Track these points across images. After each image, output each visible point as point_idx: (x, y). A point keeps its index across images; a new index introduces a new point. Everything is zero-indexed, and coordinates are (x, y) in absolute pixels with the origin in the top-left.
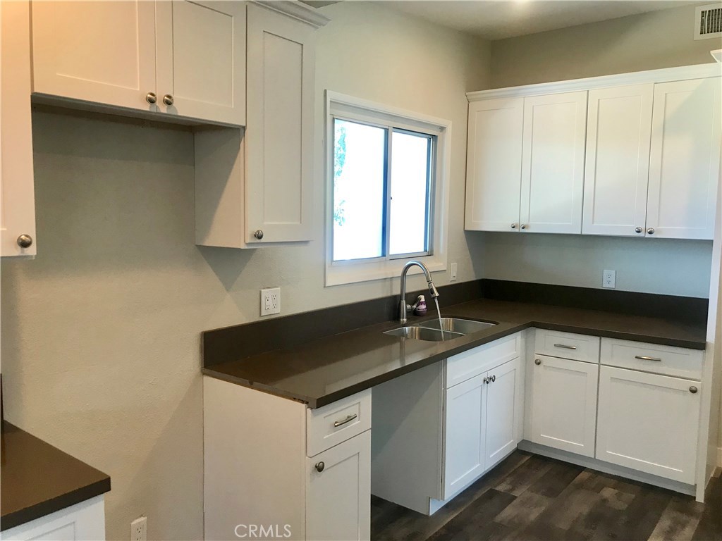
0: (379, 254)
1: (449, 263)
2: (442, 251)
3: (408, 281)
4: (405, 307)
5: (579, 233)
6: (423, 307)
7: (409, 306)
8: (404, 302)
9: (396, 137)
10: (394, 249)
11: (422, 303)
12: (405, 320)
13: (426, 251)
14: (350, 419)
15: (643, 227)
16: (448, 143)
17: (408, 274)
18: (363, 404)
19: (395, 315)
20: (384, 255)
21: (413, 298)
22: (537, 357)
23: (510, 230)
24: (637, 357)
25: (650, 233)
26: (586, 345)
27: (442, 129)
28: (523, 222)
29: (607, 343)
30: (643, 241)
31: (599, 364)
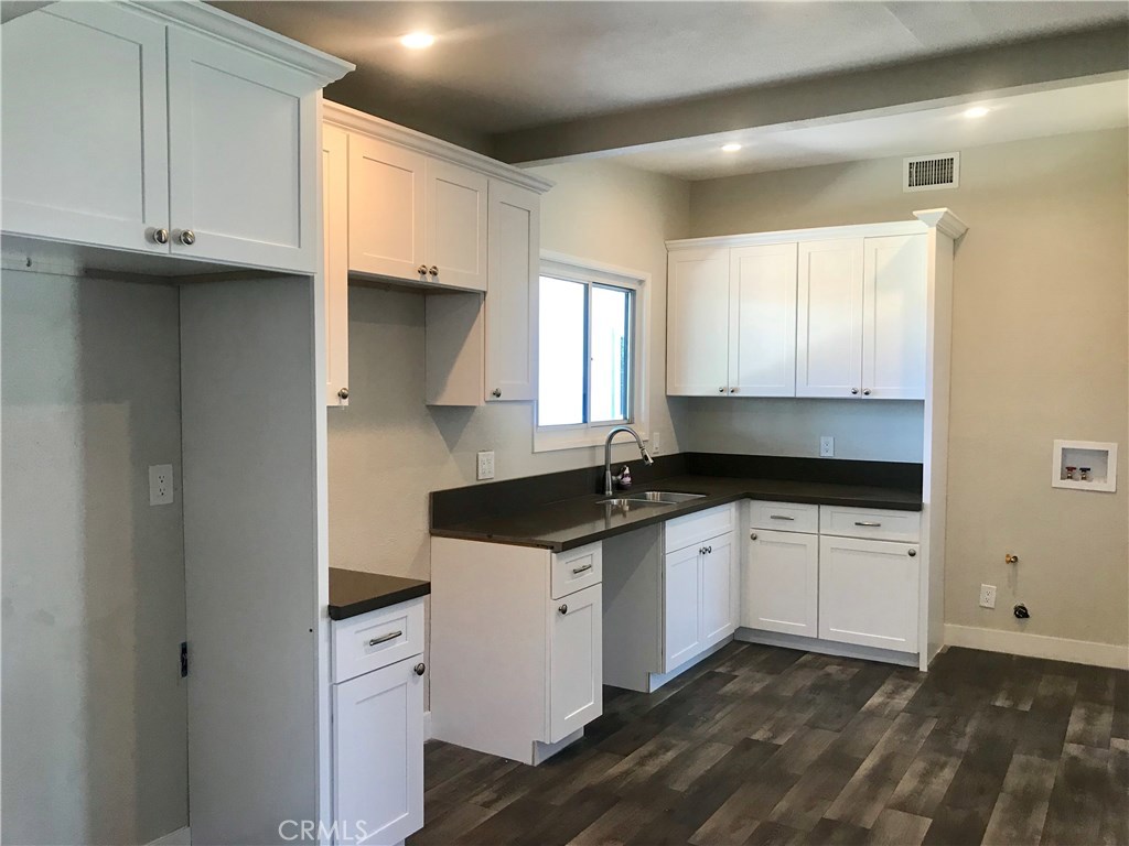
0: (580, 420)
1: (651, 432)
2: (643, 419)
3: (612, 450)
4: (610, 479)
5: (793, 396)
6: (628, 480)
7: (614, 478)
8: (609, 473)
9: (595, 292)
10: (594, 417)
11: (627, 475)
12: (611, 493)
13: (625, 418)
14: (584, 569)
15: (858, 388)
16: (647, 296)
17: (613, 442)
18: (594, 555)
19: (600, 487)
20: (585, 421)
21: (618, 469)
22: (753, 531)
23: (718, 394)
24: (857, 524)
25: (867, 394)
26: (804, 515)
27: (641, 282)
28: (732, 386)
29: (826, 510)
30: (860, 403)
31: (819, 535)
